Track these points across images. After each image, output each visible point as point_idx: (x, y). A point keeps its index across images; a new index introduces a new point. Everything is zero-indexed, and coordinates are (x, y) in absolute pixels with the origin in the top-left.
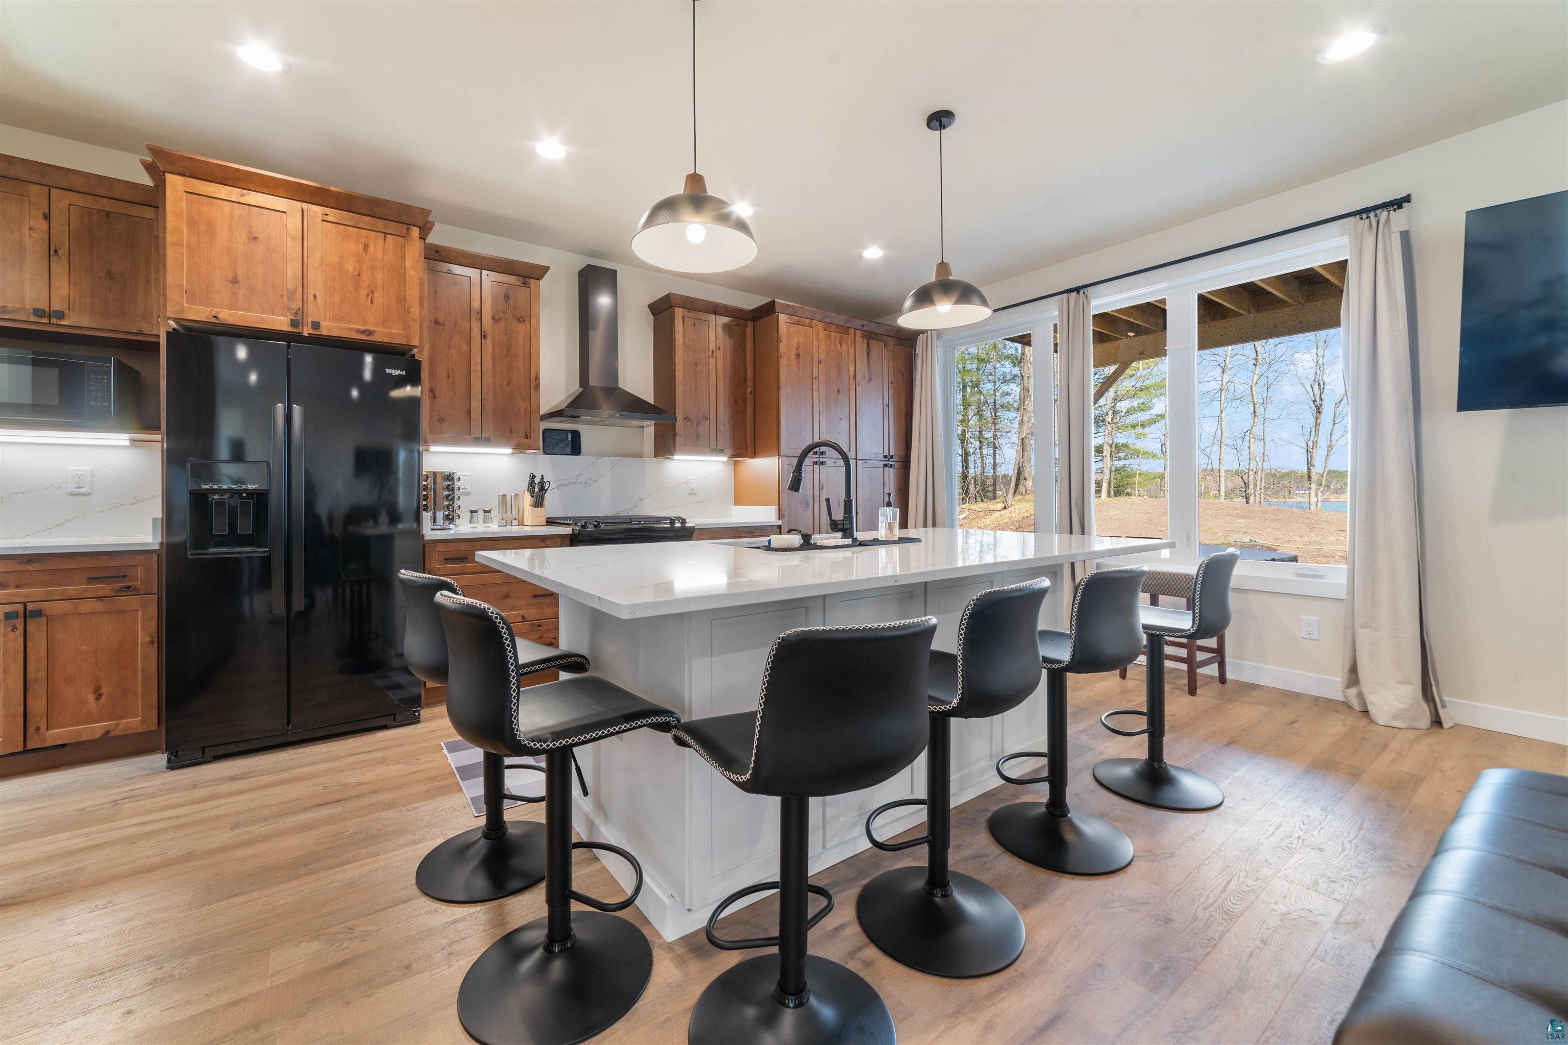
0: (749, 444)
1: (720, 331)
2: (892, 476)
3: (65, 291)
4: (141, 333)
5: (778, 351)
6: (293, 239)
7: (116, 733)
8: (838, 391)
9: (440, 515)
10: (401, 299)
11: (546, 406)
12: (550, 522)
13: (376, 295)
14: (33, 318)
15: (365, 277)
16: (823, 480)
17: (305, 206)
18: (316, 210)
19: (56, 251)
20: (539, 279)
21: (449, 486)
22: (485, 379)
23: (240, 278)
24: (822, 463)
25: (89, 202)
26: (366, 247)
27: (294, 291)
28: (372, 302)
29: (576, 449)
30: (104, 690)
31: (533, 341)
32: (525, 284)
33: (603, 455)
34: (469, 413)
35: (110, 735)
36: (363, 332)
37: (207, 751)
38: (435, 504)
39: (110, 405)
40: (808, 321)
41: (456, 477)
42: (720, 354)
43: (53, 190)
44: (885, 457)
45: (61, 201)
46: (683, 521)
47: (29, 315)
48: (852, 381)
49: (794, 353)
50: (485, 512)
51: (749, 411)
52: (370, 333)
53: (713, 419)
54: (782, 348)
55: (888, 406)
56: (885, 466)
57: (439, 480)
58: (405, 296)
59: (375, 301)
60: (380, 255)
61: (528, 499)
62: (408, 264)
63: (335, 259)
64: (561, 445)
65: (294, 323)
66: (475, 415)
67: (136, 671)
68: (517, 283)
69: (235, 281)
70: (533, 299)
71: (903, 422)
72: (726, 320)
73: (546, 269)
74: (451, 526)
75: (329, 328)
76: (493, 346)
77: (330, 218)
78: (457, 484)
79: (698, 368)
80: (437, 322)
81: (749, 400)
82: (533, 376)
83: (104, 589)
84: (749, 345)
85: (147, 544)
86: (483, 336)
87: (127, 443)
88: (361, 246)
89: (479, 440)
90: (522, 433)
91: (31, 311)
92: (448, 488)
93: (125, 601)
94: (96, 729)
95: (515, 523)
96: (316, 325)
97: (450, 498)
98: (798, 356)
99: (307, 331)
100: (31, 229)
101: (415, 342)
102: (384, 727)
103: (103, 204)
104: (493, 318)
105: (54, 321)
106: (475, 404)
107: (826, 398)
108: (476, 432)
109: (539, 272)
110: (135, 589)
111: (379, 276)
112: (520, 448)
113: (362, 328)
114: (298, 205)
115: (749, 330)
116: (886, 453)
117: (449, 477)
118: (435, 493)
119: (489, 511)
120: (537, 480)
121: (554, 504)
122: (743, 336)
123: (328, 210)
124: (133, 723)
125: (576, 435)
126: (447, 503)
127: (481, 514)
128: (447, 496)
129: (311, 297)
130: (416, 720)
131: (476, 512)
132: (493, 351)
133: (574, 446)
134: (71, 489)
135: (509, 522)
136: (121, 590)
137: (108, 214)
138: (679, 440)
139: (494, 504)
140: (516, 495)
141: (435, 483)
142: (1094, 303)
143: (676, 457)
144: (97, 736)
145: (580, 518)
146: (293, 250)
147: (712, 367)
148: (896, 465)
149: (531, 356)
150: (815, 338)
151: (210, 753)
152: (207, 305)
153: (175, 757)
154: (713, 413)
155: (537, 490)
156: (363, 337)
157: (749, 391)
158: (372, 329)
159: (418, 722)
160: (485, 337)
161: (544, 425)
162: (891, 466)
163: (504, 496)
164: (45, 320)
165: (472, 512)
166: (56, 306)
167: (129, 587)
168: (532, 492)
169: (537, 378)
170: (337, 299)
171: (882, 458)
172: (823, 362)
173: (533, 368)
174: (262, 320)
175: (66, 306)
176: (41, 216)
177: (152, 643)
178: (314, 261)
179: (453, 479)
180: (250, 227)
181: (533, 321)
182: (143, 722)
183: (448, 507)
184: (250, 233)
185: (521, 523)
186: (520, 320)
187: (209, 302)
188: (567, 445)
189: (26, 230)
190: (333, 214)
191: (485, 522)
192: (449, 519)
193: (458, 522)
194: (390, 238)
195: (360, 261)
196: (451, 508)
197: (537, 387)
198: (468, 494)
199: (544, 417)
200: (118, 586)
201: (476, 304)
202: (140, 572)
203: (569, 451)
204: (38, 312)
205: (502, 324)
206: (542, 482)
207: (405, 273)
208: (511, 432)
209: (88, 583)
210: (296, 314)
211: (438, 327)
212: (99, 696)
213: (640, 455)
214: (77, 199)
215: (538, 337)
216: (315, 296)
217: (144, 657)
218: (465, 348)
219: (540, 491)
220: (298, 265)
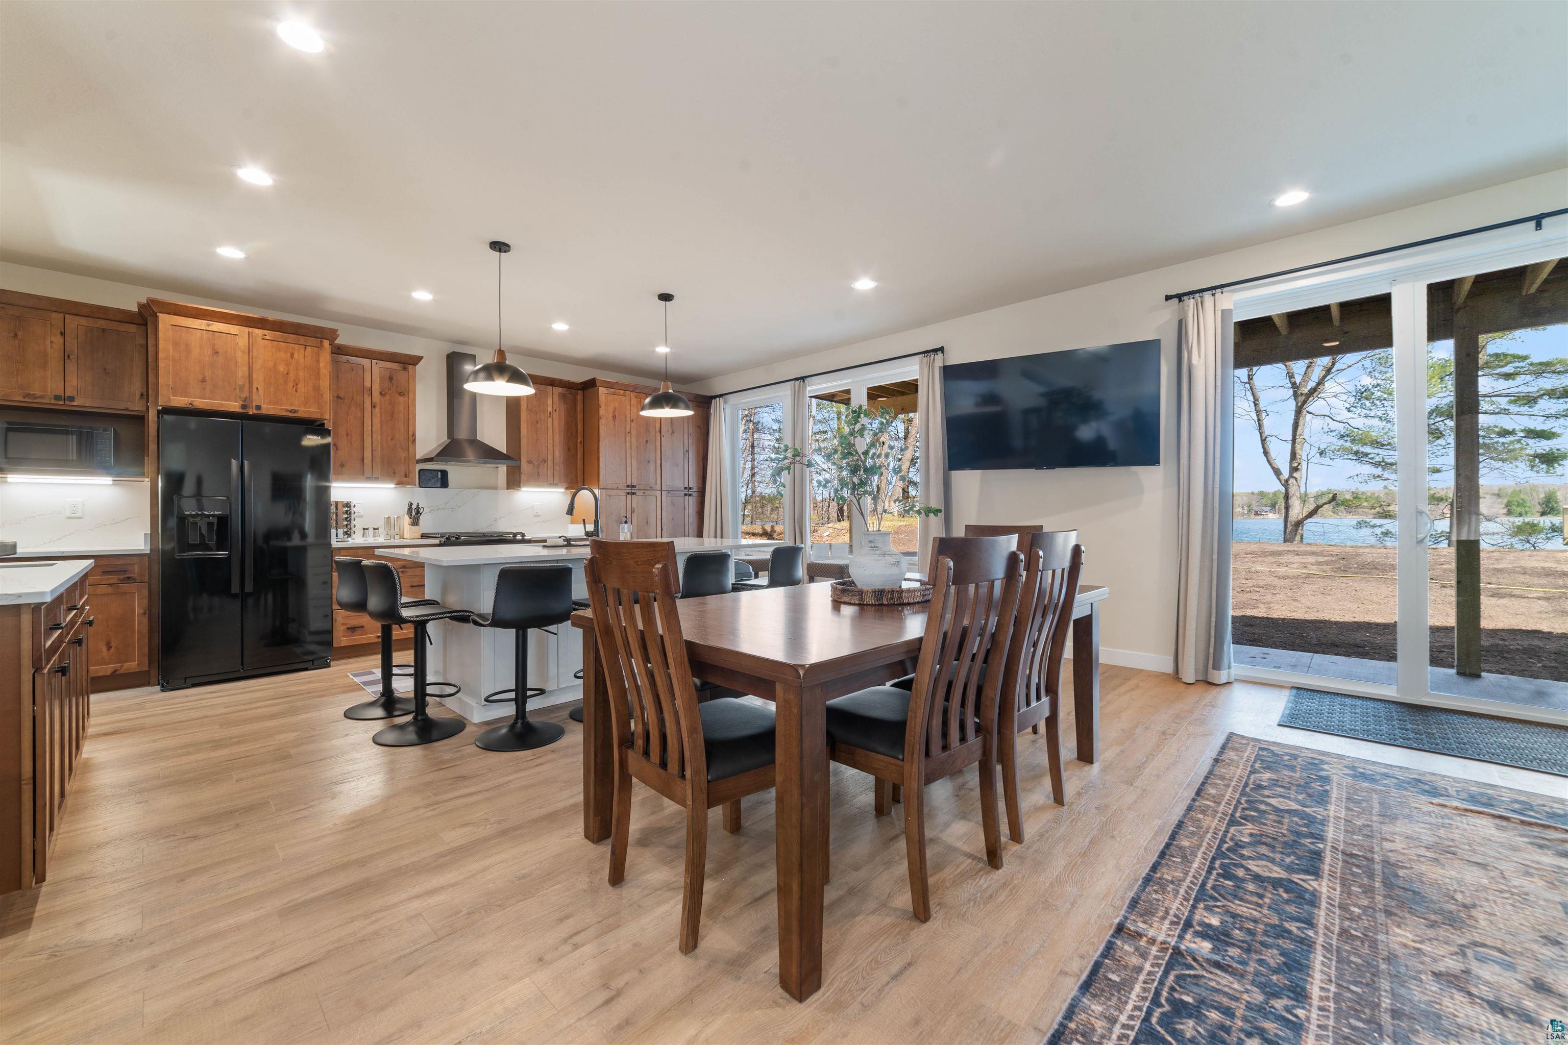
0: (579, 479)
1: (556, 398)
2: (691, 502)
3: (75, 383)
4: (127, 410)
5: (598, 414)
6: (243, 352)
7: (122, 671)
8: (647, 441)
9: (341, 531)
10: (317, 389)
11: (420, 453)
12: (424, 536)
13: (299, 386)
14: (53, 402)
15: (292, 375)
16: (634, 505)
17: (250, 329)
18: (258, 332)
19: (69, 356)
20: (415, 364)
21: (347, 511)
22: (374, 437)
23: (207, 379)
24: (634, 494)
25: (91, 323)
26: (292, 355)
27: (244, 385)
28: (296, 391)
29: (444, 484)
30: (112, 644)
31: (411, 409)
32: (405, 369)
33: (465, 488)
34: (363, 460)
35: (117, 673)
36: (290, 411)
37: (188, 681)
38: (337, 523)
39: (111, 459)
40: (622, 392)
41: (352, 505)
42: (556, 415)
43: (67, 316)
44: (686, 488)
45: (73, 322)
46: (523, 535)
47: (51, 399)
48: (658, 434)
49: (611, 415)
50: (374, 529)
51: (580, 456)
52: (295, 411)
53: (550, 463)
54: (602, 411)
55: (688, 451)
56: (685, 495)
57: (340, 506)
58: (319, 386)
59: (298, 390)
60: (301, 360)
61: (407, 520)
62: (321, 365)
63: (271, 364)
64: (433, 481)
65: (244, 407)
66: (367, 461)
67: (134, 633)
68: (399, 368)
69: (203, 380)
70: (411, 380)
71: (701, 463)
72: (560, 390)
73: (421, 358)
74: (349, 539)
75: (268, 409)
76: (381, 413)
77: (267, 337)
78: (353, 510)
79: (539, 426)
80: (338, 397)
81: (580, 446)
82: (411, 433)
83: (113, 579)
84: (579, 408)
85: (142, 550)
86: (373, 406)
87: (111, 482)
88: (289, 355)
89: (370, 479)
90: (403, 474)
91: (53, 396)
92: (346, 512)
93: (126, 587)
94: (107, 669)
95: (397, 537)
96: (258, 407)
97: (348, 520)
98: (614, 417)
99: (251, 411)
100: (51, 342)
101: (327, 417)
102: (306, 669)
103: (102, 323)
104: (381, 393)
105: (67, 403)
106: (368, 454)
107: (637, 448)
108: (368, 472)
109: (416, 360)
110: (133, 579)
111: (301, 374)
112: (400, 484)
113: (289, 408)
114: (246, 329)
115: (580, 397)
116: (686, 485)
117: (348, 505)
118: (337, 516)
119: (378, 529)
120: (414, 507)
121: (427, 523)
122: (575, 402)
123: (266, 332)
124: (132, 665)
125: (444, 474)
126: (346, 523)
127: (371, 531)
128: (346, 519)
129: (254, 390)
130: (328, 666)
131: (368, 529)
132: (381, 417)
133: (443, 481)
134: (68, 514)
135: (392, 537)
136: (124, 579)
137: (104, 330)
138: (523, 477)
139: (381, 523)
140: (398, 517)
141: (337, 509)
142: (808, 389)
143: (523, 489)
144: (109, 673)
145: (446, 534)
146: (242, 358)
147: (550, 424)
148: (695, 494)
149: (409, 419)
150: (628, 404)
151: (189, 682)
152: (185, 397)
153: (167, 683)
154: (550, 457)
155: (414, 514)
156: (290, 414)
157: (579, 441)
158: (296, 409)
159: (329, 667)
160: (374, 407)
161: (419, 467)
162: (690, 495)
163: (389, 518)
164: (62, 403)
165: (364, 529)
166: (69, 393)
167: (129, 578)
168: (410, 515)
169: (414, 435)
170: (272, 390)
171: (683, 489)
172: (635, 421)
173: (411, 428)
174: (222, 405)
175: (75, 393)
176: (58, 334)
177: (145, 614)
178: (257, 366)
179: (350, 507)
180: (214, 345)
181: (411, 395)
182: (139, 665)
183: (347, 525)
184: (214, 349)
185: (402, 537)
186: (401, 394)
187: (186, 395)
188: (437, 481)
189: (48, 343)
190: (269, 334)
191: (374, 536)
192: (347, 534)
193: (353, 536)
194: (309, 349)
195: (288, 364)
196: (349, 526)
197: (414, 441)
198: (361, 516)
199: (419, 461)
200: (122, 577)
201: (368, 384)
202: (136, 568)
203: (439, 485)
204: (57, 398)
205: (388, 397)
206: (418, 508)
207: (319, 371)
208: (394, 473)
209: (101, 575)
210: (245, 400)
211: (340, 400)
212: (109, 648)
213: (496, 488)
214: (83, 321)
215: (414, 406)
216: (257, 389)
217: (140, 623)
218: (359, 415)
219: (416, 514)
220: (246, 369)
